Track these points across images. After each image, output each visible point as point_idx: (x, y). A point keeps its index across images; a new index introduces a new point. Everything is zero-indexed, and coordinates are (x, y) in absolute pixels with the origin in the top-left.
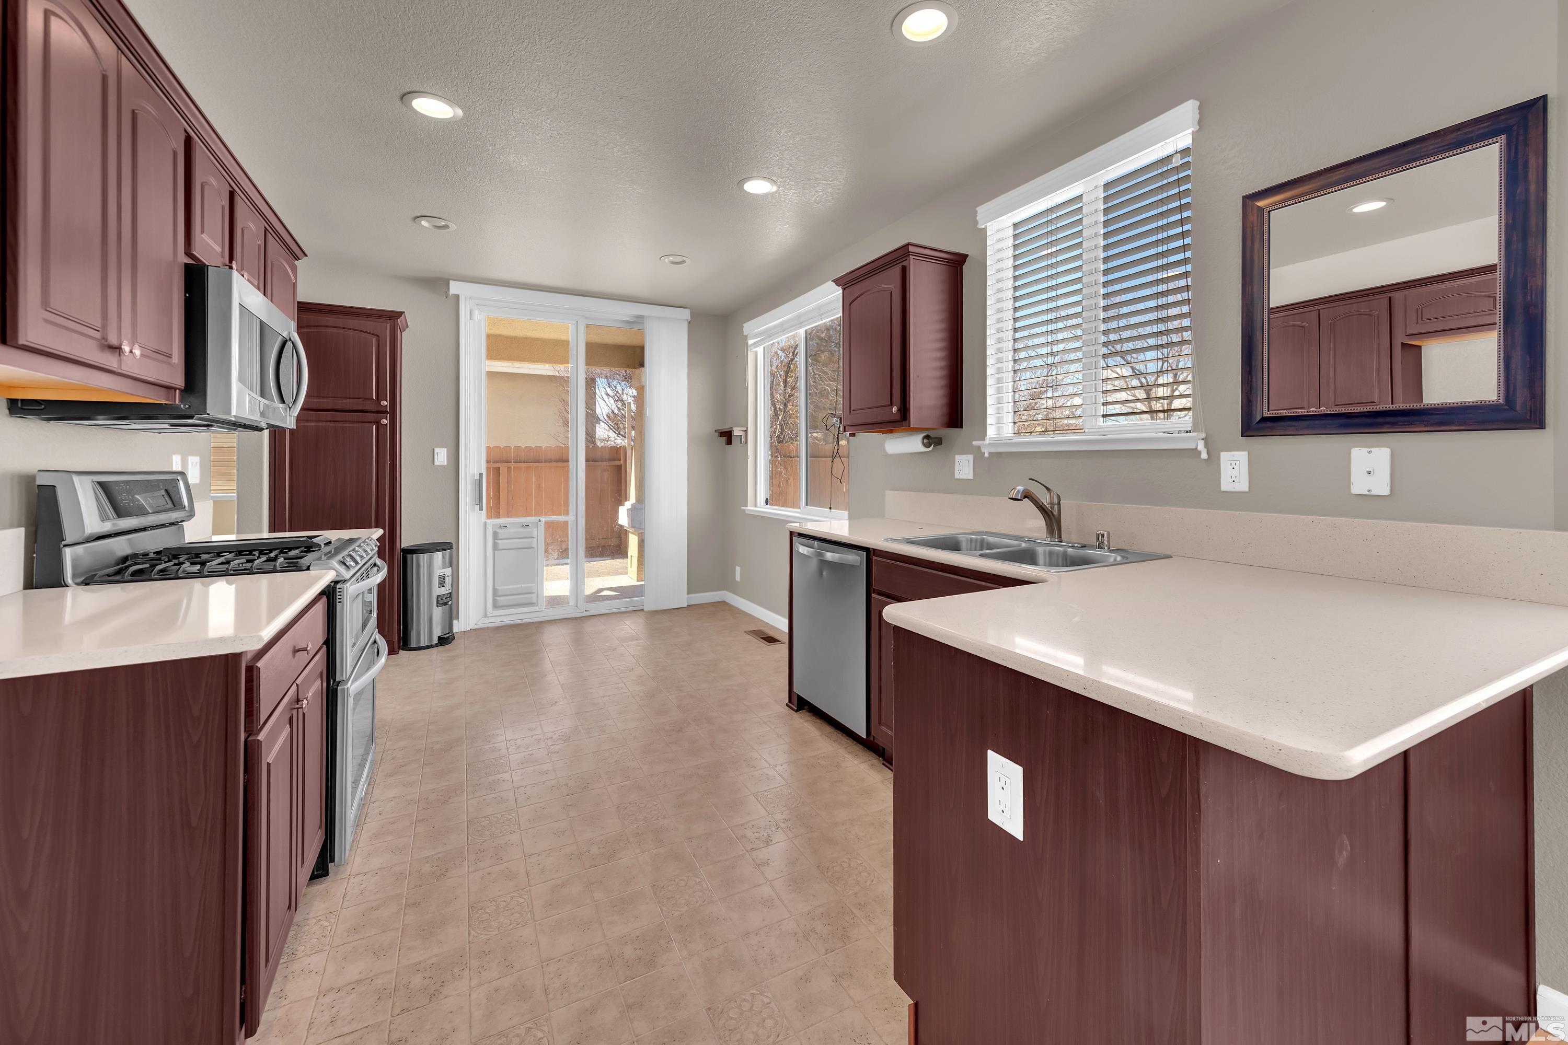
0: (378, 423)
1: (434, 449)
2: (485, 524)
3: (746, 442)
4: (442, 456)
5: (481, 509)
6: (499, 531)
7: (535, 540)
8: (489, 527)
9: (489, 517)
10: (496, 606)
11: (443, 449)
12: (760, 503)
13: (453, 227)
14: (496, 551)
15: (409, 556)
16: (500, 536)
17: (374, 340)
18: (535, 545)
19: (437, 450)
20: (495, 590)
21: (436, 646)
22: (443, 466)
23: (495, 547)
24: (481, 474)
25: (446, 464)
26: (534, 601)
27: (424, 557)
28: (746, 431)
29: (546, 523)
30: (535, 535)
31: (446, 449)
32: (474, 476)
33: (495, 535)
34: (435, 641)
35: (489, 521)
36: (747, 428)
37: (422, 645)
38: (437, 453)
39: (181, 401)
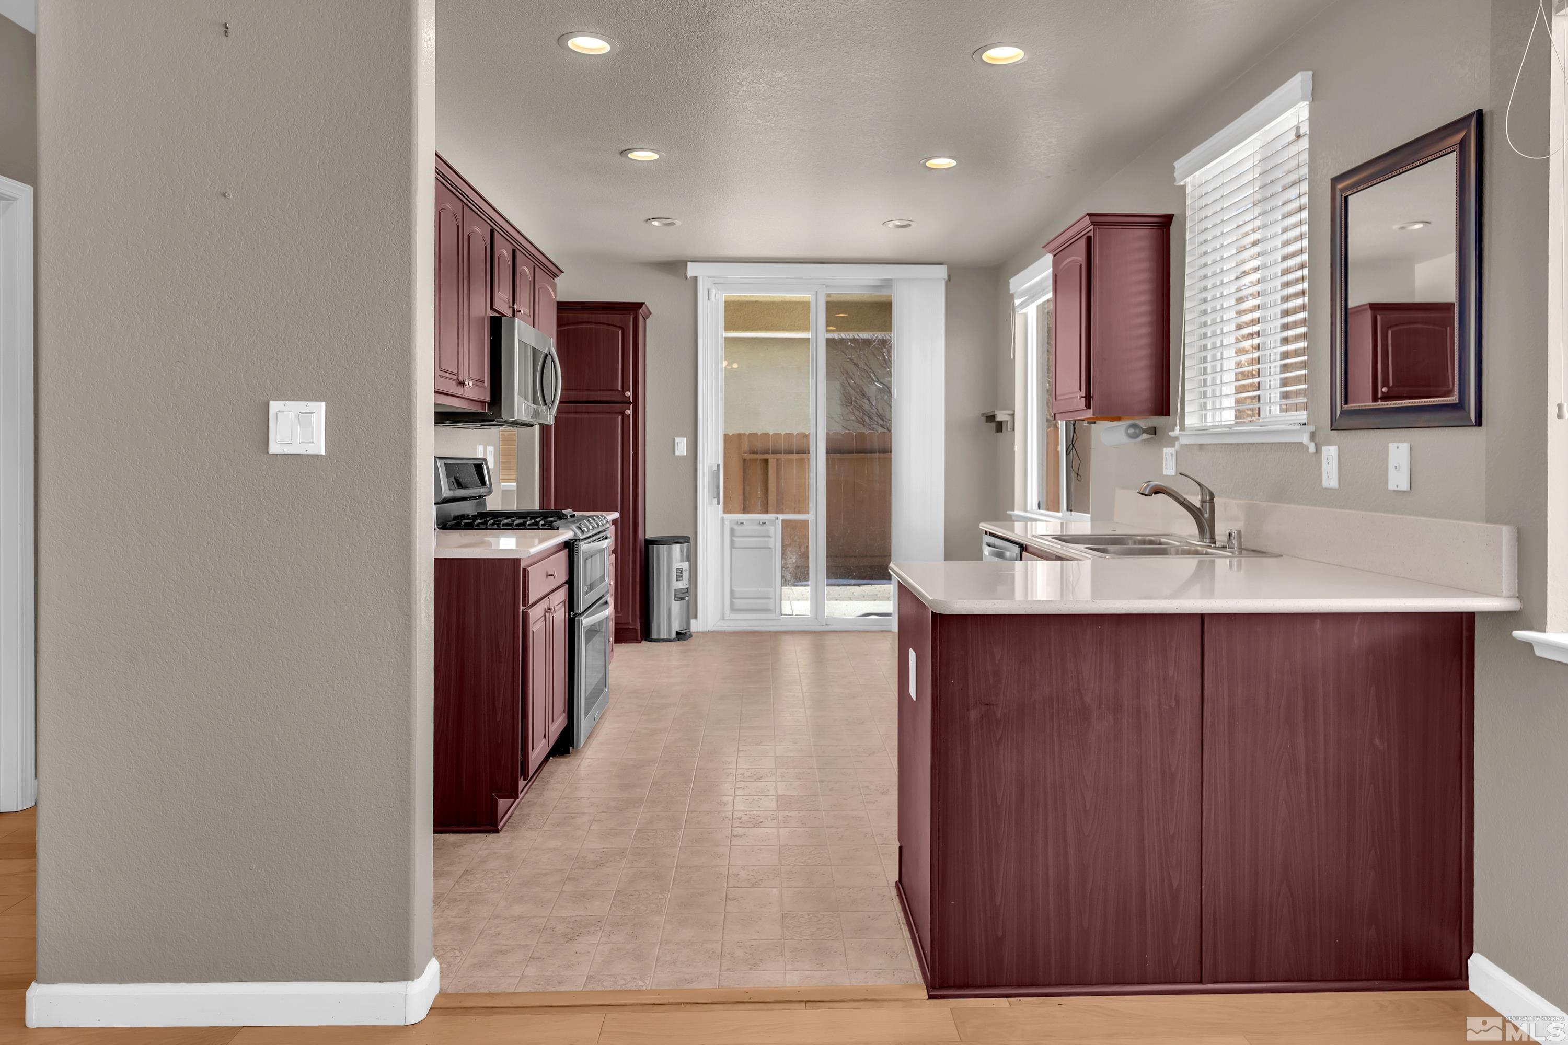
0: (623, 413)
1: (674, 439)
2: (723, 519)
3: (1014, 430)
4: (682, 446)
5: (718, 503)
6: (736, 527)
7: (772, 539)
8: (726, 523)
9: (727, 510)
10: (733, 609)
11: (682, 439)
12: (1032, 506)
13: (678, 223)
14: (733, 549)
15: (650, 546)
16: (737, 533)
17: (620, 332)
18: (772, 545)
19: (677, 440)
20: (732, 592)
21: (673, 640)
22: (683, 457)
23: (732, 543)
24: (718, 466)
25: (685, 454)
26: (772, 607)
27: (663, 549)
28: (1013, 415)
29: (783, 521)
30: (772, 534)
31: (685, 439)
32: (711, 467)
33: (732, 531)
34: (674, 636)
35: (727, 516)
36: (1014, 411)
37: (662, 637)
38: (678, 443)
39: (489, 410)
